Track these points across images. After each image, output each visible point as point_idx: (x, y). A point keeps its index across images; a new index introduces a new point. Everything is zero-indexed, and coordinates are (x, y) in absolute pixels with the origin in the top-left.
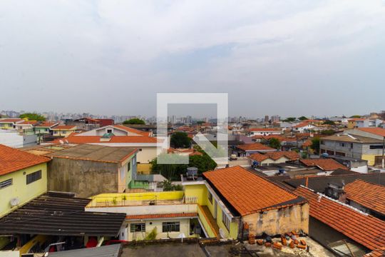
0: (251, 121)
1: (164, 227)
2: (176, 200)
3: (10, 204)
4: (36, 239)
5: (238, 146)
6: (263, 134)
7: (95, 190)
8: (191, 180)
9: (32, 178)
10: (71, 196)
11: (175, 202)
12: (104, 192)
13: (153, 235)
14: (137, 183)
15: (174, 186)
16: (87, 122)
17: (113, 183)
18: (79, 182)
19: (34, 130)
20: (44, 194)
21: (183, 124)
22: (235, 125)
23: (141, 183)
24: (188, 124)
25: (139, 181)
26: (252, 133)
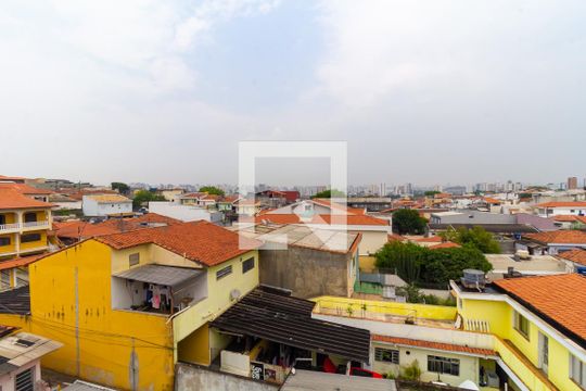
0: (539, 189)
1: (429, 363)
2: (443, 321)
3: (231, 296)
4: (261, 344)
5: (528, 235)
6: (577, 213)
7: (316, 289)
8: (475, 290)
9: (248, 266)
10: (288, 294)
11: (443, 325)
12: (328, 294)
13: (414, 372)
14: (364, 285)
15: (423, 297)
16: (271, 196)
17: (339, 282)
18: (296, 275)
19: (217, 206)
20: (258, 288)
21: (398, 197)
22: (502, 196)
23: (370, 286)
24: (407, 197)
25: (368, 282)
26: (551, 211)
